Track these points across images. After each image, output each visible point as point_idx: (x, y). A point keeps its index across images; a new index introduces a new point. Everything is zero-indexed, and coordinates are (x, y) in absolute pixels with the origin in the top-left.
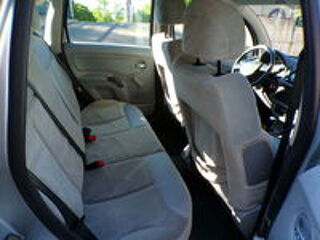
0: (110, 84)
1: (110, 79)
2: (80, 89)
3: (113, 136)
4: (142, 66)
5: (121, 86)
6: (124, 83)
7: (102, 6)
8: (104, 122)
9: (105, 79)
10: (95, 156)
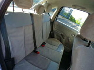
0: (61, 36)
1: (62, 35)
2: (52, 33)
3: (49, 49)
4: (74, 36)
5: (64, 38)
6: (65, 38)
7: (80, 20)
8: (52, 44)
9: (60, 34)
10: (40, 50)
